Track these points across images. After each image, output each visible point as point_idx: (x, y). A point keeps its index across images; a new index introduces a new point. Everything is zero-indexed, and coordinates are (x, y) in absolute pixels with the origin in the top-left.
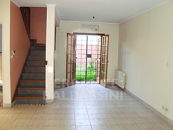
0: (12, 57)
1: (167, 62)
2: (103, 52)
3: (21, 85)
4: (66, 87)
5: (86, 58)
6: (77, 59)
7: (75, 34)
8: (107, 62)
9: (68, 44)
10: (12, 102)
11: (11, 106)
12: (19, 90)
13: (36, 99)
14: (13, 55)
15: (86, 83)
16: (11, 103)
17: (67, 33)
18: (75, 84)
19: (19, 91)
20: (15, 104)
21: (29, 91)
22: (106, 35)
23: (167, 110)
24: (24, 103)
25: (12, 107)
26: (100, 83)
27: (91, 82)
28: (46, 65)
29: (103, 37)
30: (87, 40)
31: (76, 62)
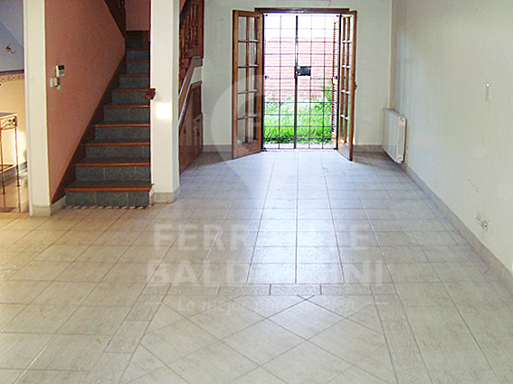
0: (53, 82)
1: (487, 88)
2: (343, 60)
3: (88, 157)
4: (233, 159)
5: (293, 76)
6: (266, 81)
7: (262, 11)
8: (354, 86)
9: (236, 41)
10: (53, 202)
11: (49, 212)
12: (77, 169)
13: (121, 193)
14: (58, 75)
15: (295, 147)
16: (49, 204)
17: (234, 11)
18: (263, 149)
19: (80, 170)
20: (64, 208)
21: (106, 172)
22: (351, 13)
23: (484, 225)
24: (88, 204)
25: (52, 215)
26: (337, 149)
27: (311, 146)
28: (151, 101)
29: (344, 19)
30: (297, 29)
31: (266, 88)
